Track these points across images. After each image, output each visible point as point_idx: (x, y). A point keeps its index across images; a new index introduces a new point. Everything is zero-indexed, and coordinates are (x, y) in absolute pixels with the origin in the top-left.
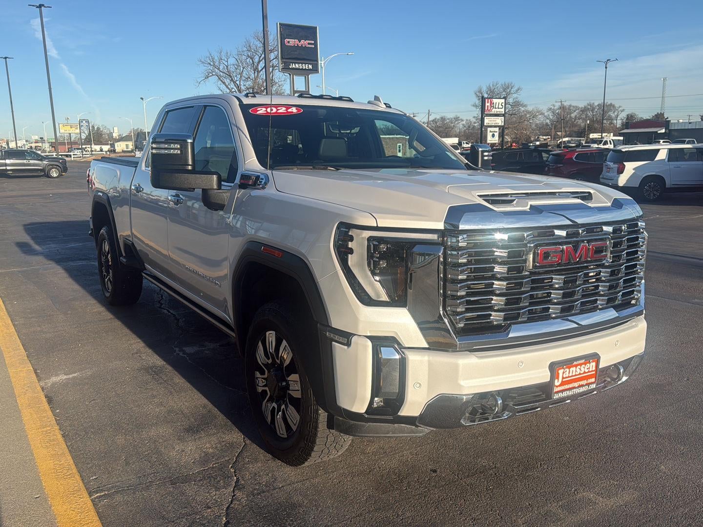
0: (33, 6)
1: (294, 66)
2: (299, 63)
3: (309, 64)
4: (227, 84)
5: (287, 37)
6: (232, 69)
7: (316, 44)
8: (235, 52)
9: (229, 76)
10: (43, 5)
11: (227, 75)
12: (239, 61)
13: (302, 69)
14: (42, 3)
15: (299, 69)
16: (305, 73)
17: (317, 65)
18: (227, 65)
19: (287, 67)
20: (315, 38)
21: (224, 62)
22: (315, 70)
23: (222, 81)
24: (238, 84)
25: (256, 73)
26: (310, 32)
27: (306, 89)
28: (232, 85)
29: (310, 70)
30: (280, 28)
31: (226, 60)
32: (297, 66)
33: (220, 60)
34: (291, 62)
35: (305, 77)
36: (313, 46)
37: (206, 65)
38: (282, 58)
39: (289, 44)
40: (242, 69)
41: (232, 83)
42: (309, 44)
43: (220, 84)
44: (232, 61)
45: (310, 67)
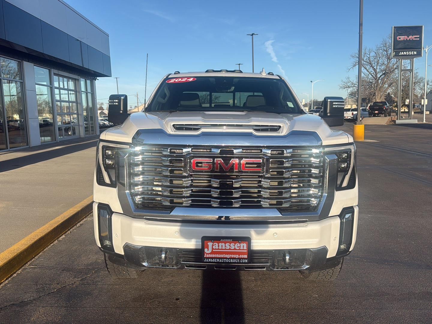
0: (249, 35)
1: (402, 53)
2: (406, 51)
3: (414, 51)
4: (368, 69)
5: (399, 35)
6: (372, 59)
7: (421, 38)
8: (374, 49)
9: (370, 63)
10: (254, 34)
11: (368, 63)
12: (377, 54)
13: (409, 55)
14: (253, 33)
15: (405, 55)
16: (411, 57)
17: (421, 51)
18: (369, 57)
19: (397, 55)
20: (420, 33)
21: (367, 55)
22: (419, 54)
23: (364, 67)
24: (375, 68)
25: (389, 60)
26: (417, 30)
27: (411, 68)
28: (371, 69)
29: (415, 55)
30: (394, 29)
31: (369, 54)
32: (405, 53)
33: (364, 54)
34: (401, 51)
35: (411, 60)
36: (419, 39)
37: (355, 58)
38: (394, 49)
39: (399, 40)
40: (378, 58)
41: (371, 68)
42: (415, 38)
43: (363, 69)
44: (373, 54)
45: (415, 53)
